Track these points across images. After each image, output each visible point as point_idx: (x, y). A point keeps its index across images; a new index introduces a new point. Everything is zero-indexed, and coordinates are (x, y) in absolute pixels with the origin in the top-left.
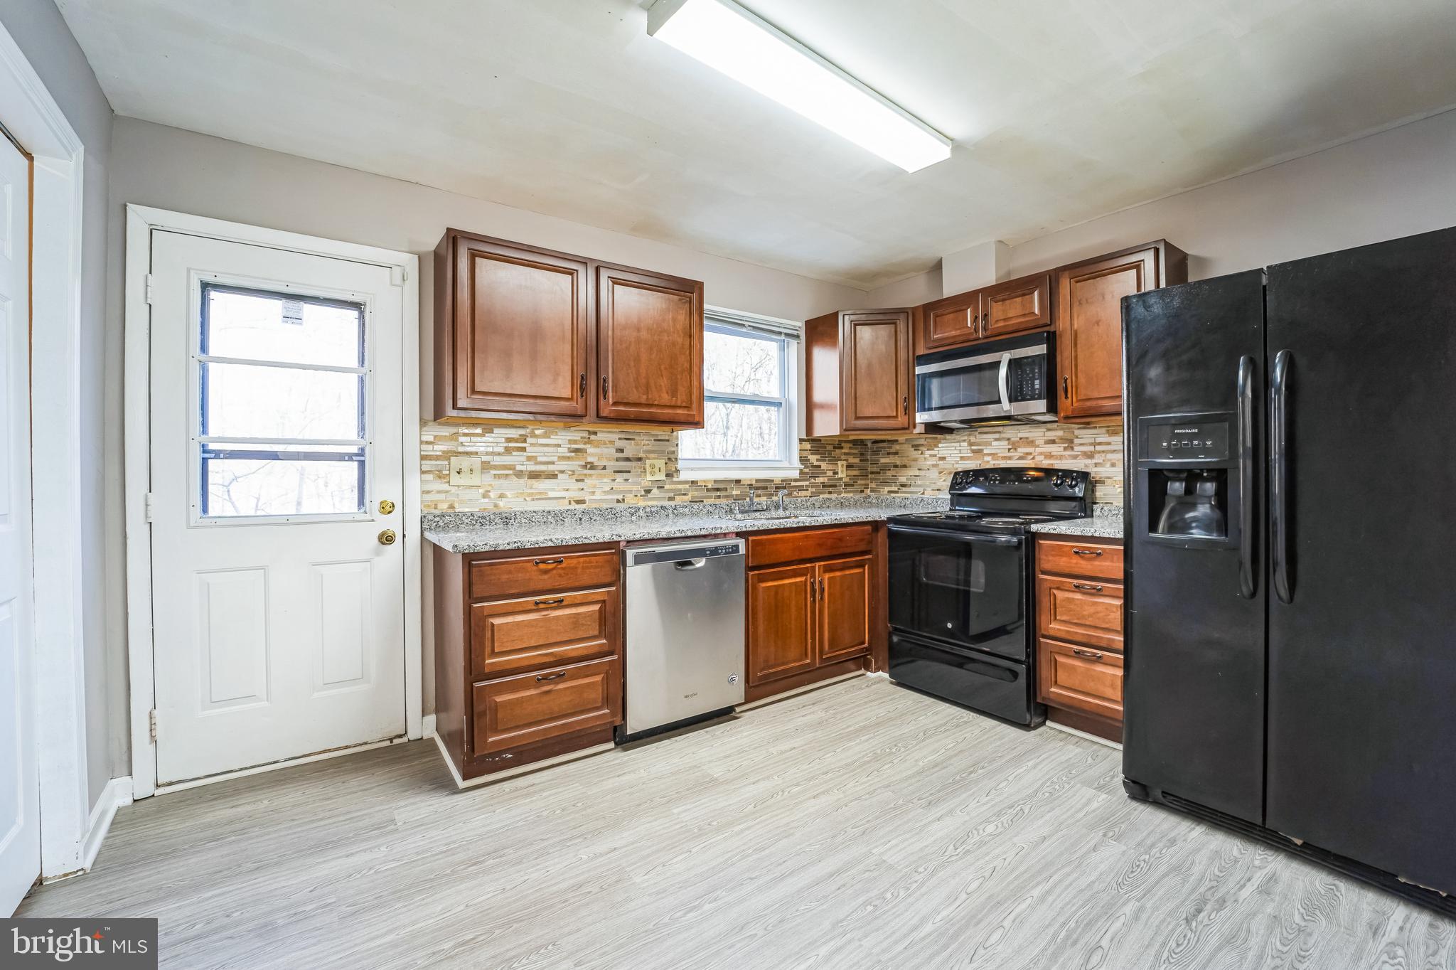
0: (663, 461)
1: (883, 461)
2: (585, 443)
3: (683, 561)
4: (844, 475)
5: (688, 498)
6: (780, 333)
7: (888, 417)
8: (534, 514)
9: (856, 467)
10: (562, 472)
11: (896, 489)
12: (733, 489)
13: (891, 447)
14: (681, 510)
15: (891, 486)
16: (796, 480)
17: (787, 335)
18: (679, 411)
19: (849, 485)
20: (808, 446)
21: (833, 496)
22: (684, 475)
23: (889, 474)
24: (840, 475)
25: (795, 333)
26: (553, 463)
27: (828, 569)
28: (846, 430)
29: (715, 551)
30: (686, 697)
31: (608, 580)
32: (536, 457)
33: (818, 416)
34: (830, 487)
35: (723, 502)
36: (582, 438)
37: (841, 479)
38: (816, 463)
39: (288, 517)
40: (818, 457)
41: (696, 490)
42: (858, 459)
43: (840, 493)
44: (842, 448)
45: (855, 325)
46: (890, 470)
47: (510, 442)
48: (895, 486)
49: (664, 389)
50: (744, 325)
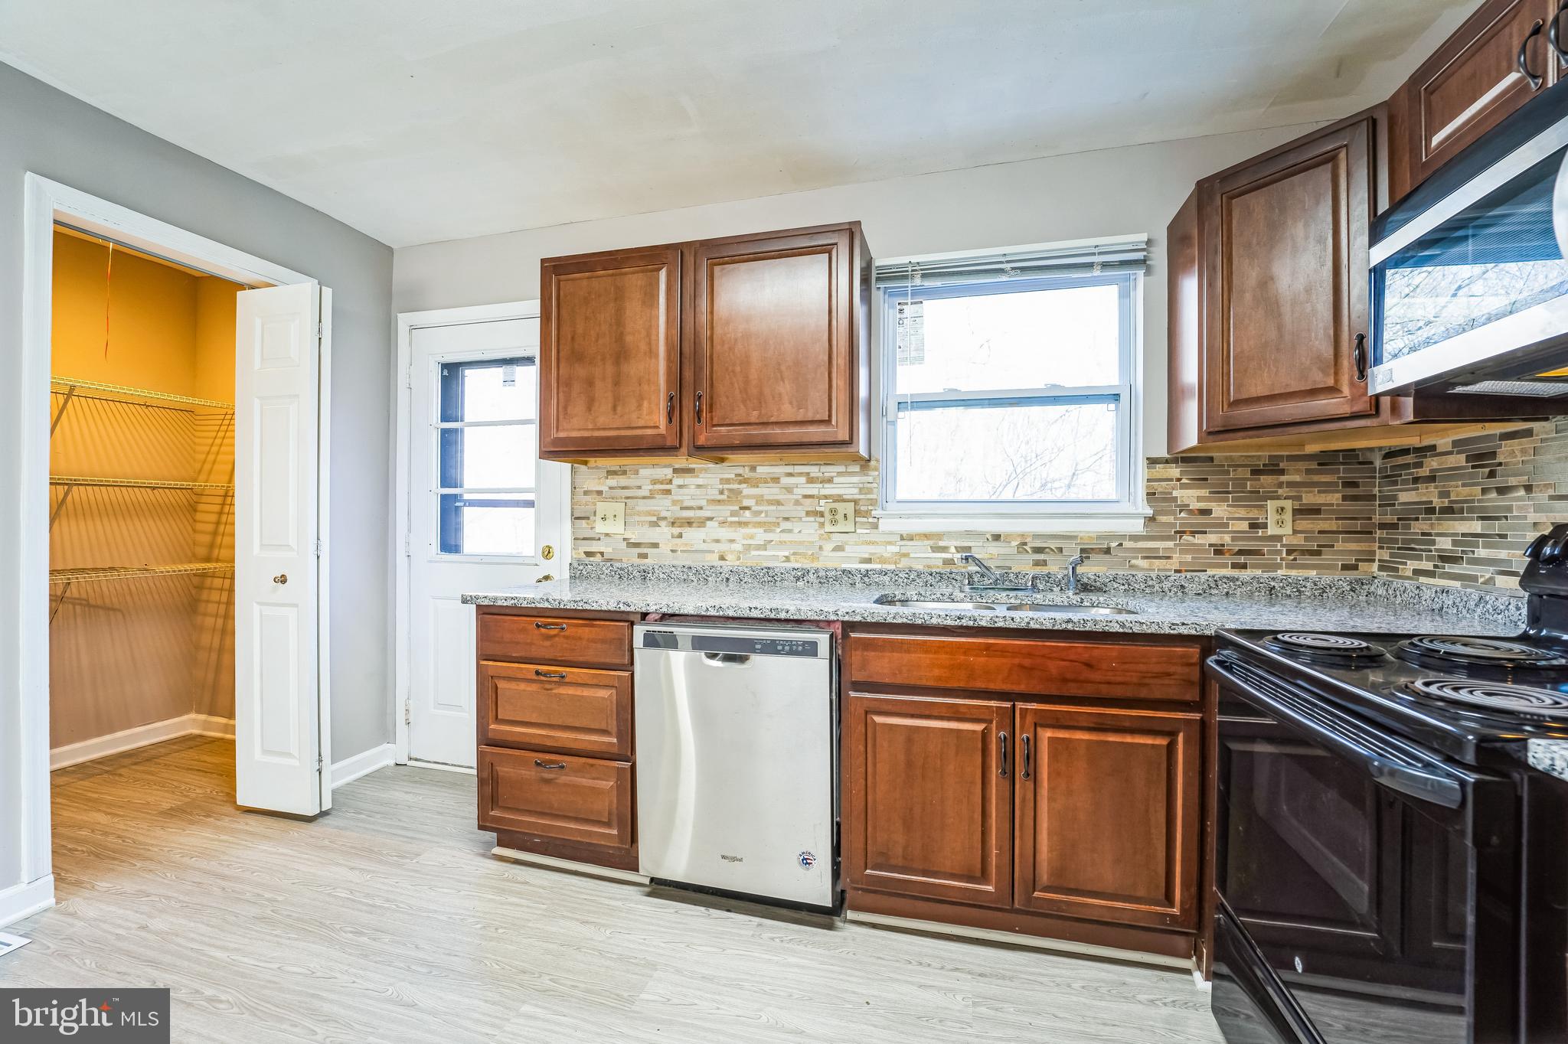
1: (1405, 497)
2: (740, 483)
4: (1287, 530)
6: (1090, 265)
7: (1313, 392)
8: (673, 569)
9: (1333, 512)
10: (711, 519)
11: (1428, 566)
13: (1419, 465)
14: (876, 578)
15: (1419, 558)
16: (1134, 538)
17: (1117, 265)
18: (811, 429)
19: (1305, 552)
21: (1254, 575)
22: (887, 526)
23: (1417, 527)
24: (1273, 530)
25: (1135, 257)
26: (701, 508)
27: (1053, 719)
28: (1208, 433)
30: (723, 857)
32: (682, 501)
34: (1243, 553)
36: (736, 475)
37: (1278, 538)
38: (1197, 505)
39: (482, 557)
40: (1204, 493)
42: (1339, 495)
43: (1274, 568)
44: (1282, 472)
46: (1417, 519)
47: (655, 484)
48: (1429, 558)
49: (786, 399)
50: (1002, 271)
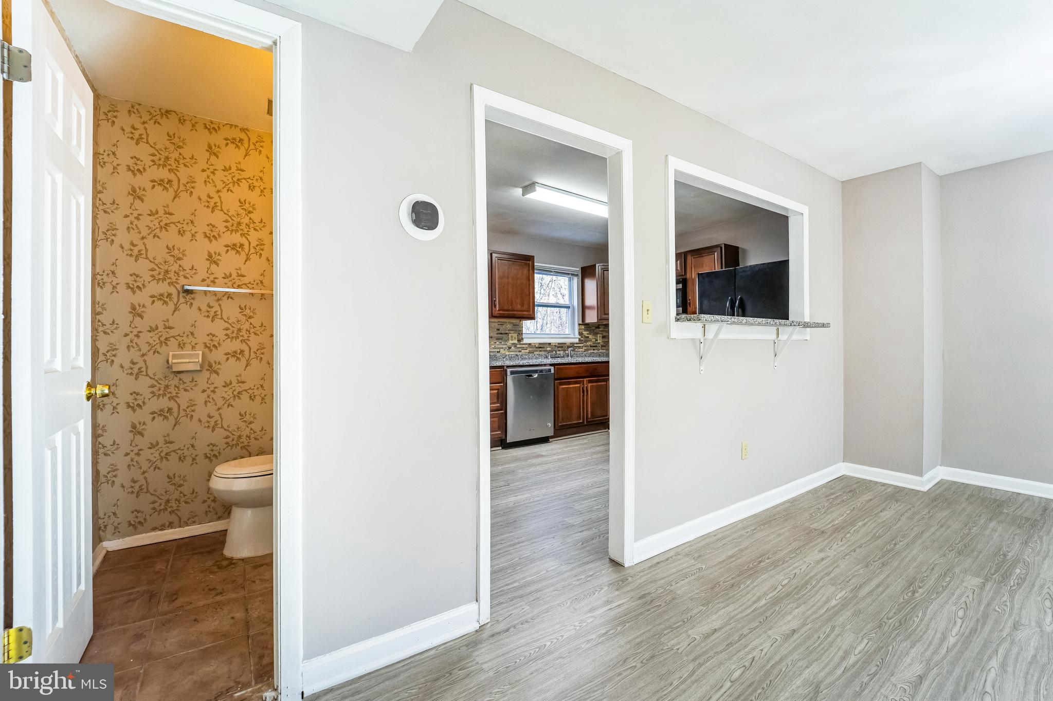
0: (516, 335)
3: (529, 374)
4: (601, 341)
5: (527, 351)
6: (569, 274)
12: (547, 347)
14: (524, 356)
16: (577, 344)
17: (572, 274)
18: (525, 313)
19: (603, 346)
20: (583, 327)
21: (596, 351)
22: (525, 341)
24: (599, 341)
25: (576, 273)
27: (590, 382)
28: (600, 320)
29: (541, 371)
30: (530, 430)
31: (500, 381)
33: (588, 312)
34: (594, 347)
35: (543, 353)
37: (599, 343)
38: (587, 336)
40: (588, 332)
41: (530, 348)
43: (599, 350)
44: (599, 328)
45: (604, 271)
49: (518, 304)
50: (552, 271)
